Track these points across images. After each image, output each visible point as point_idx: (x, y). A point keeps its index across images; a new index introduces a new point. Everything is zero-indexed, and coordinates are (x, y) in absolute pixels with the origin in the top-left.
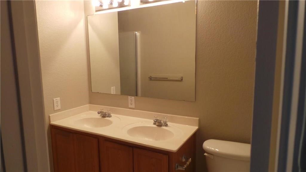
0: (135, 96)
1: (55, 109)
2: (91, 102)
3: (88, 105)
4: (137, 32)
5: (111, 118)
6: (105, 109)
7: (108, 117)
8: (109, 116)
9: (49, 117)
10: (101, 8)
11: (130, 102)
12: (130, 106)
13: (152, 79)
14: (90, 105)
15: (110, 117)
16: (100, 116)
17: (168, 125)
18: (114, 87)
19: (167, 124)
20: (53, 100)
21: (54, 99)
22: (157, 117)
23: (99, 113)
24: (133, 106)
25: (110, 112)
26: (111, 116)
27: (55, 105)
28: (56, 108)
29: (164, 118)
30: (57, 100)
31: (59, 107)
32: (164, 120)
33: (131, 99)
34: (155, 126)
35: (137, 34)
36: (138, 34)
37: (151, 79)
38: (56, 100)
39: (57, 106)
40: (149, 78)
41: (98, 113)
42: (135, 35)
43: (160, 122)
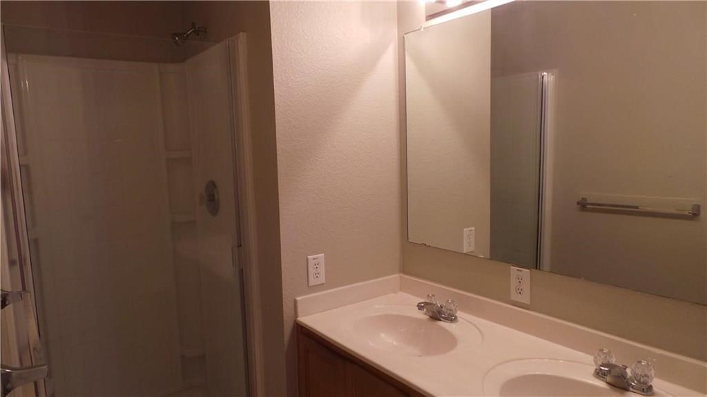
0: (533, 270)
1: (311, 284)
2: (404, 270)
3: (397, 275)
4: (545, 73)
5: (457, 324)
6: (442, 294)
7: (446, 318)
8: (451, 318)
9: (295, 302)
10: (440, 8)
11: (514, 283)
12: (515, 297)
13: (588, 206)
14: (402, 275)
15: (452, 321)
16: (426, 314)
17: (655, 389)
18: (473, 228)
19: (650, 387)
20: (307, 259)
21: (309, 257)
22: (609, 353)
23: (420, 307)
24: (526, 299)
25: (452, 307)
26: (456, 317)
27: (312, 271)
28: (313, 282)
29: (640, 362)
30: (318, 260)
31: (322, 279)
32: (639, 372)
33: (520, 277)
34: (601, 384)
35: (546, 78)
36: (548, 78)
37: (583, 205)
38: (314, 259)
39: (317, 275)
40: (578, 203)
41: (418, 306)
42: (540, 80)
43: (622, 376)
